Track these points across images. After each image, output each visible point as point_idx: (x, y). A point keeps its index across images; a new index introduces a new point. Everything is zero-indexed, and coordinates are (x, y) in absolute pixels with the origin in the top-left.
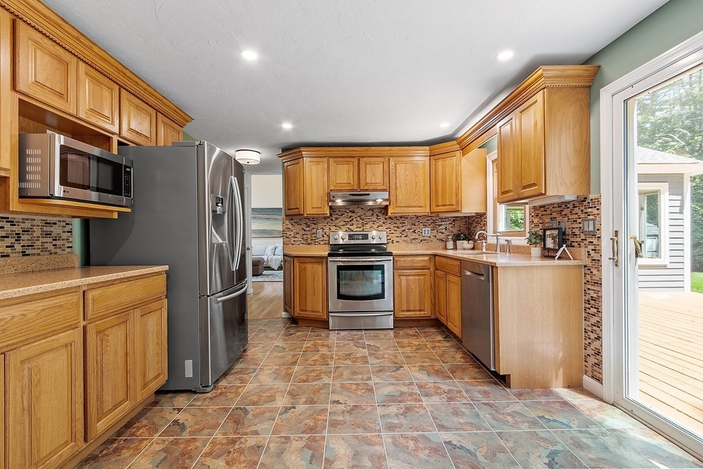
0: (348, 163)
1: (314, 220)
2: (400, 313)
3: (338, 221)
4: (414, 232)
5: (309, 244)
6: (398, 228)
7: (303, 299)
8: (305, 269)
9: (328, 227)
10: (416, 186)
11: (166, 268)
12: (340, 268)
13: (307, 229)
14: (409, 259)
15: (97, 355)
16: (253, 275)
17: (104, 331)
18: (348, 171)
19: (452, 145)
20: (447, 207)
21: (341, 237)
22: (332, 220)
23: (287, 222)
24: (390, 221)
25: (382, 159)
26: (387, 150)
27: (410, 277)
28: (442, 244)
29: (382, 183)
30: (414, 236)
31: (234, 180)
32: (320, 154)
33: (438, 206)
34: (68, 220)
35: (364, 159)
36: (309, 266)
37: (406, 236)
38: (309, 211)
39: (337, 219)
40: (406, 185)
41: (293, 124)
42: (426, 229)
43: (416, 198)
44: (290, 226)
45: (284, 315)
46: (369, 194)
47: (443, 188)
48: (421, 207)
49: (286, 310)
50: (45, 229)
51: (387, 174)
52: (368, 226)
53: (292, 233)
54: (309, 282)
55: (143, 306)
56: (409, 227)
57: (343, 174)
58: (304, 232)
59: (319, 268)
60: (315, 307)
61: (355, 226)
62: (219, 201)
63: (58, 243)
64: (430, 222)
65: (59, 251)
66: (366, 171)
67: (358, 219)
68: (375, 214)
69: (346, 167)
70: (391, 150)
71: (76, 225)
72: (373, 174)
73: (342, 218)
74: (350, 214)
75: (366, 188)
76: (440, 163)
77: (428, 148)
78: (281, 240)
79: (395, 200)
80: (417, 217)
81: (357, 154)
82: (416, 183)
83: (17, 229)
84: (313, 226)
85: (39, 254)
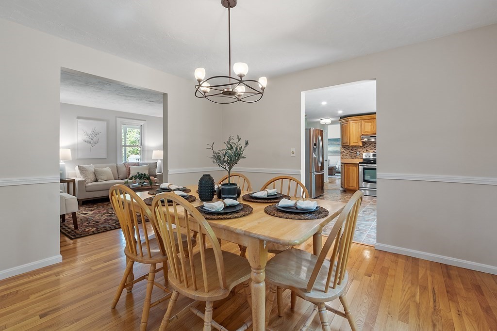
0: (371, 122)
1: (355, 148)
5: (353, 158)
7: (348, 181)
8: (349, 169)
9: (362, 151)
12: (364, 169)
13: (352, 152)
16: (329, 175)
18: (371, 125)
22: (364, 147)
23: (343, 149)
31: (320, 137)
32: (357, 119)
36: (351, 167)
38: (352, 144)
39: (367, 147)
41: (343, 111)
45: (341, 189)
49: (342, 187)
53: (345, 154)
54: (351, 174)
57: (369, 127)
58: (350, 153)
59: (355, 168)
60: (353, 184)
62: (315, 145)
69: (370, 124)
78: (340, 157)
84: (355, 150)
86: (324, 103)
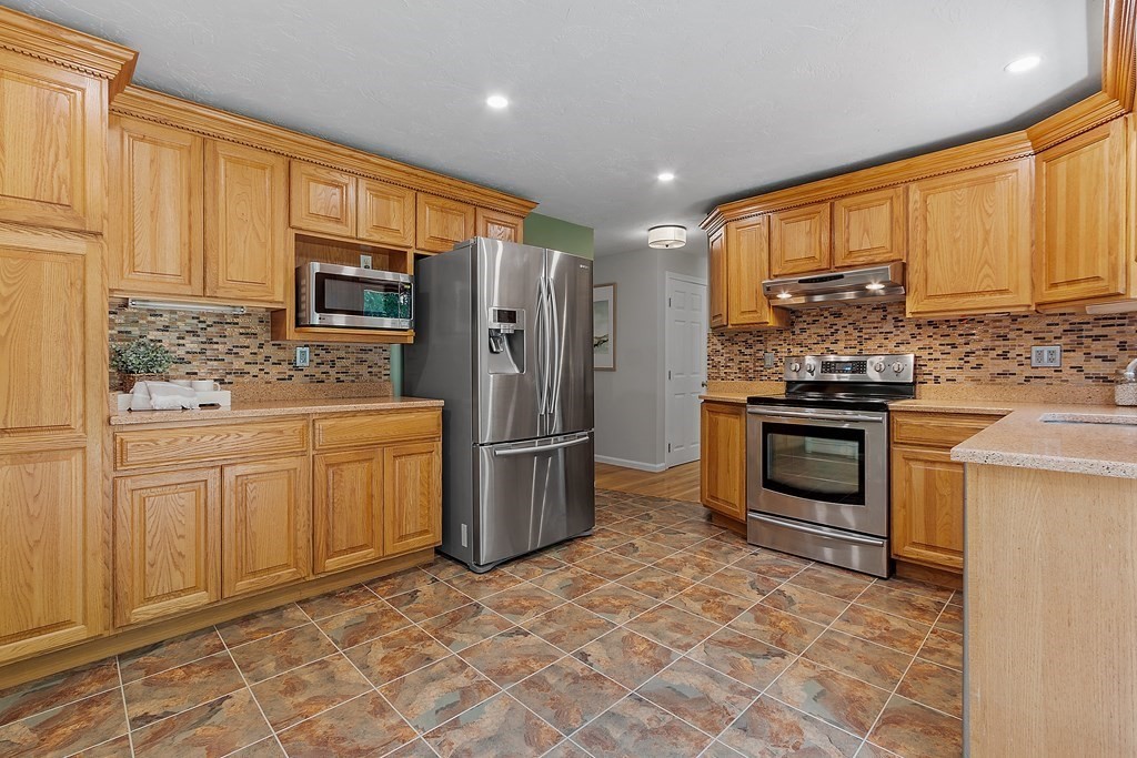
0: (809, 217)
1: (754, 335)
2: (907, 548)
3: (805, 335)
4: (1004, 356)
5: (750, 379)
6: (954, 346)
7: (714, 478)
8: (718, 424)
9: (785, 348)
10: (986, 240)
11: (442, 403)
12: (770, 428)
13: (748, 351)
14: (934, 422)
15: (327, 489)
17: (339, 464)
18: (809, 233)
19: (1095, 108)
20: (1083, 285)
21: (809, 366)
22: (793, 333)
23: (715, 340)
24: (931, 330)
25: (890, 192)
26: (901, 170)
27: (938, 468)
28: (1099, 390)
29: (888, 246)
30: (1003, 365)
33: (1055, 285)
34: (385, 346)
35: (844, 201)
36: (721, 418)
37: (979, 366)
38: (735, 319)
39: (803, 330)
40: (955, 241)
42: (1046, 349)
43: (986, 270)
44: (719, 347)
46: (842, 277)
47: (1071, 234)
48: (1001, 292)
50: (360, 356)
51: (901, 223)
52: (871, 345)
53: (722, 360)
55: (400, 446)
56: (987, 343)
57: (802, 241)
58: (742, 358)
59: (737, 425)
60: (729, 494)
61: (841, 345)
62: (505, 316)
63: (374, 370)
64: (1058, 330)
65: (375, 378)
66: (848, 227)
67: (850, 329)
68: (889, 317)
69: (804, 225)
70: (909, 167)
71: (395, 351)
72: (866, 231)
73: (814, 329)
74: (831, 319)
75: (848, 262)
76: (1062, 166)
77: (1023, 134)
79: (922, 282)
80: (1014, 319)
81: (828, 193)
82: (987, 233)
83: (329, 357)
84: (760, 346)
85: (353, 381)
86: (497, 102)
